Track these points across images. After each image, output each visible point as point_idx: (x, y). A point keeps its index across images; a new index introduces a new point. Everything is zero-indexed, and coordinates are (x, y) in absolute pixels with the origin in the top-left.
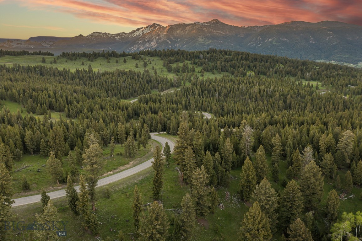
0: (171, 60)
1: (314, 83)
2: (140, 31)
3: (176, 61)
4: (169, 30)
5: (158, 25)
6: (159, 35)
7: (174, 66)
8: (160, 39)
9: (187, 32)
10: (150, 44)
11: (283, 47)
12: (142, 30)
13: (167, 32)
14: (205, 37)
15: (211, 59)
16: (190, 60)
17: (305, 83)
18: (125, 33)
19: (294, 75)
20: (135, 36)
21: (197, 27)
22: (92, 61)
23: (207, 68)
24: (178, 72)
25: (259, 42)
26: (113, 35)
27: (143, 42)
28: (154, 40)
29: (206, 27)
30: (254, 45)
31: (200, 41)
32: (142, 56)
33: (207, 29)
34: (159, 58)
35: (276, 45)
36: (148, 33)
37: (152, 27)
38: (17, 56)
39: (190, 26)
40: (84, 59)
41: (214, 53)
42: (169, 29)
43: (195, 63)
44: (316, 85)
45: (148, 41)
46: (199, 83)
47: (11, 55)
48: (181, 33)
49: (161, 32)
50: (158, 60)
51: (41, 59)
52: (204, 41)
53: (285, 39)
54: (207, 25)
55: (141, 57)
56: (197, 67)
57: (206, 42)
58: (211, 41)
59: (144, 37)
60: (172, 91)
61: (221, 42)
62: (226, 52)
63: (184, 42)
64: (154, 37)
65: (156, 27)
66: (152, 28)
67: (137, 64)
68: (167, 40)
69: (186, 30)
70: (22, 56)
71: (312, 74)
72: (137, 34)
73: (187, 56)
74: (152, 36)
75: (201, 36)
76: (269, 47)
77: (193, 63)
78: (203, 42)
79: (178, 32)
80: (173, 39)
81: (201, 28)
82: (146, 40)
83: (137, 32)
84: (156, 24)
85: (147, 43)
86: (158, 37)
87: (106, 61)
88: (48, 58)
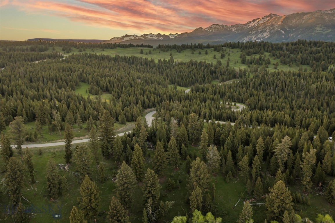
2: (256, 22)
3: (254, 53)
4: (284, 20)
5: (275, 15)
6: (273, 25)
7: (248, 58)
8: (273, 29)
10: (263, 34)
12: (258, 20)
13: (282, 22)
14: (324, 26)
16: (269, 52)
18: (241, 25)
20: (250, 27)
21: (316, 16)
24: (251, 63)
26: (229, 27)
27: (256, 33)
28: (268, 30)
29: (327, 15)
31: (317, 31)
32: (224, 48)
36: (262, 24)
37: (268, 17)
39: (308, 15)
40: (174, 51)
42: (286, 18)
45: (261, 32)
48: (297, 22)
49: (275, 22)
54: (330, 12)
57: (324, 31)
58: (330, 30)
59: (258, 28)
63: (299, 32)
64: (268, 27)
65: (273, 17)
66: (268, 19)
68: (281, 30)
69: (304, 20)
72: (252, 24)
74: (266, 27)
75: (320, 25)
78: (321, 32)
79: (294, 21)
80: (287, 29)
81: (322, 16)
82: (259, 31)
83: (253, 22)
84: (273, 14)
85: (259, 34)
86: (272, 27)
87: (191, 52)
88: (146, 50)
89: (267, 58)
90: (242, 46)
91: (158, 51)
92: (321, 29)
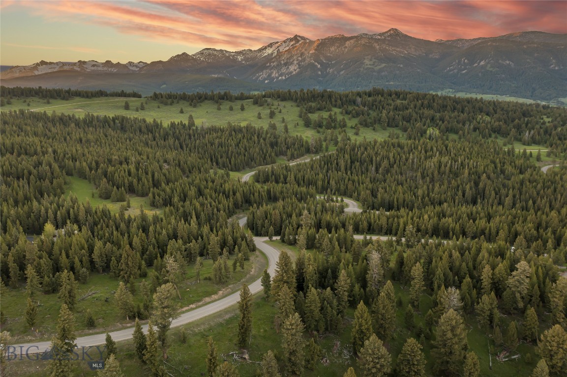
0: (311, 107)
1: (535, 150)
2: (274, 47)
3: (319, 109)
4: (318, 46)
5: (303, 38)
6: (302, 54)
7: (314, 117)
8: (304, 60)
9: (346, 50)
10: (288, 68)
11: (503, 76)
12: (277, 45)
13: (316, 50)
14: (375, 59)
15: (373, 106)
16: (340, 108)
18: (251, 50)
20: (266, 54)
21: (363, 42)
22: (195, 106)
23: (365, 121)
24: (320, 126)
25: (463, 67)
26: (233, 54)
27: (278, 65)
28: (295, 62)
29: (377, 42)
30: (456, 71)
31: (367, 65)
32: (269, 100)
33: (378, 45)
34: (294, 104)
35: (491, 71)
36: (285, 51)
37: (292, 41)
38: (90, 98)
39: (352, 41)
40: (183, 103)
41: (380, 96)
42: (320, 44)
43: (347, 113)
44: (536, 154)
45: (286, 64)
46: (348, 150)
47: (83, 97)
48: (337, 51)
49: (306, 50)
50: (292, 106)
51: (124, 104)
52: (373, 65)
53: (508, 62)
54: (379, 37)
55: (266, 101)
56: (350, 119)
57: (376, 66)
58: (383, 65)
59: (279, 58)
60: (307, 159)
61: (402, 66)
62: (398, 94)
63: (342, 66)
64: (295, 57)
65: (299, 41)
66: (292, 43)
67: (259, 114)
68: (315, 62)
69: (346, 47)
70: (97, 99)
71: (534, 134)
72: (269, 51)
73: (336, 101)
74: (292, 57)
75: (369, 57)
76: (480, 74)
77: (344, 111)
78: (372, 67)
79: (332, 49)
80: (324, 61)
81: (370, 43)
82: (282, 62)
83: (269, 48)
84: (300, 36)
85: (283, 67)
86: (301, 57)
87: (216, 106)
88: (134, 102)
89: (340, 118)
90: (296, 97)
91: (155, 104)
92: (371, 63)
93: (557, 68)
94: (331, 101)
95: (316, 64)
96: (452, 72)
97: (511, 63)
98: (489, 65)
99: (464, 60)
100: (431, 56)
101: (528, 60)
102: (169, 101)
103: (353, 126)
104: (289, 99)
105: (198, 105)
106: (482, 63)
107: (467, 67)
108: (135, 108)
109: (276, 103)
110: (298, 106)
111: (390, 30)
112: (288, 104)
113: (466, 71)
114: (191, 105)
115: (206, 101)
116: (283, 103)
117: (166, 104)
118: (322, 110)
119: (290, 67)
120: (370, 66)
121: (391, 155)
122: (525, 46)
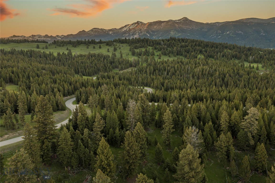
0: (136, 46)
1: (255, 65)
3: (141, 47)
4: (148, 26)
5: (141, 22)
6: (140, 30)
7: (137, 51)
9: (162, 27)
11: (238, 38)
12: (128, 26)
13: (147, 27)
14: (176, 31)
16: (152, 46)
17: (246, 64)
18: (116, 29)
19: (239, 58)
20: (123, 31)
21: (170, 23)
22: (75, 47)
23: (165, 52)
24: (140, 55)
26: (107, 31)
27: (129, 35)
28: (137, 34)
29: (177, 24)
30: (215, 37)
31: (172, 34)
33: (177, 25)
34: (128, 45)
35: (232, 37)
36: (132, 28)
37: (136, 24)
39: (164, 23)
40: (69, 46)
42: (149, 25)
43: (155, 49)
44: (256, 67)
46: (153, 64)
48: (158, 28)
49: (142, 28)
50: (126, 46)
51: (36, 46)
52: (175, 34)
53: (240, 32)
54: (178, 21)
55: (113, 44)
56: (157, 52)
57: (176, 35)
58: (180, 34)
59: (130, 32)
61: (189, 34)
62: (183, 40)
63: (160, 35)
64: (137, 31)
65: (139, 24)
66: (136, 25)
67: (108, 50)
69: (162, 26)
71: (254, 58)
72: (125, 29)
73: (150, 43)
74: (135, 31)
75: (173, 30)
76: (227, 38)
77: (154, 48)
78: (174, 35)
79: (155, 27)
80: (151, 33)
81: (173, 24)
82: (131, 34)
83: (125, 27)
84: (140, 22)
85: (131, 36)
86: (140, 31)
87: (86, 47)
88: (42, 45)
89: (151, 51)
90: (129, 41)
91: (54, 46)
92: (174, 33)
93: (264, 35)
94: (147, 43)
95: (147, 34)
96: (213, 37)
97: (242, 32)
98: (231, 34)
99: (219, 31)
100: (203, 30)
101: (250, 31)
102: (62, 45)
103: (158, 55)
104: (125, 43)
105: (77, 46)
106: (228, 33)
107: (221, 35)
108: (42, 48)
109: (118, 44)
110: (130, 46)
111: (183, 18)
112: (124, 45)
113: (220, 36)
114: (73, 46)
115: (82, 45)
116: (122, 45)
117: (60, 46)
118: (142, 48)
119: (135, 36)
120: (173, 35)
121: (176, 66)
122: (248, 24)
